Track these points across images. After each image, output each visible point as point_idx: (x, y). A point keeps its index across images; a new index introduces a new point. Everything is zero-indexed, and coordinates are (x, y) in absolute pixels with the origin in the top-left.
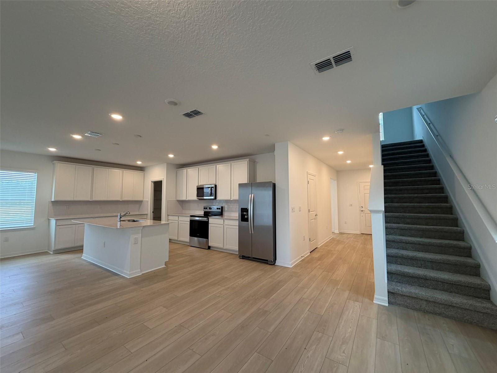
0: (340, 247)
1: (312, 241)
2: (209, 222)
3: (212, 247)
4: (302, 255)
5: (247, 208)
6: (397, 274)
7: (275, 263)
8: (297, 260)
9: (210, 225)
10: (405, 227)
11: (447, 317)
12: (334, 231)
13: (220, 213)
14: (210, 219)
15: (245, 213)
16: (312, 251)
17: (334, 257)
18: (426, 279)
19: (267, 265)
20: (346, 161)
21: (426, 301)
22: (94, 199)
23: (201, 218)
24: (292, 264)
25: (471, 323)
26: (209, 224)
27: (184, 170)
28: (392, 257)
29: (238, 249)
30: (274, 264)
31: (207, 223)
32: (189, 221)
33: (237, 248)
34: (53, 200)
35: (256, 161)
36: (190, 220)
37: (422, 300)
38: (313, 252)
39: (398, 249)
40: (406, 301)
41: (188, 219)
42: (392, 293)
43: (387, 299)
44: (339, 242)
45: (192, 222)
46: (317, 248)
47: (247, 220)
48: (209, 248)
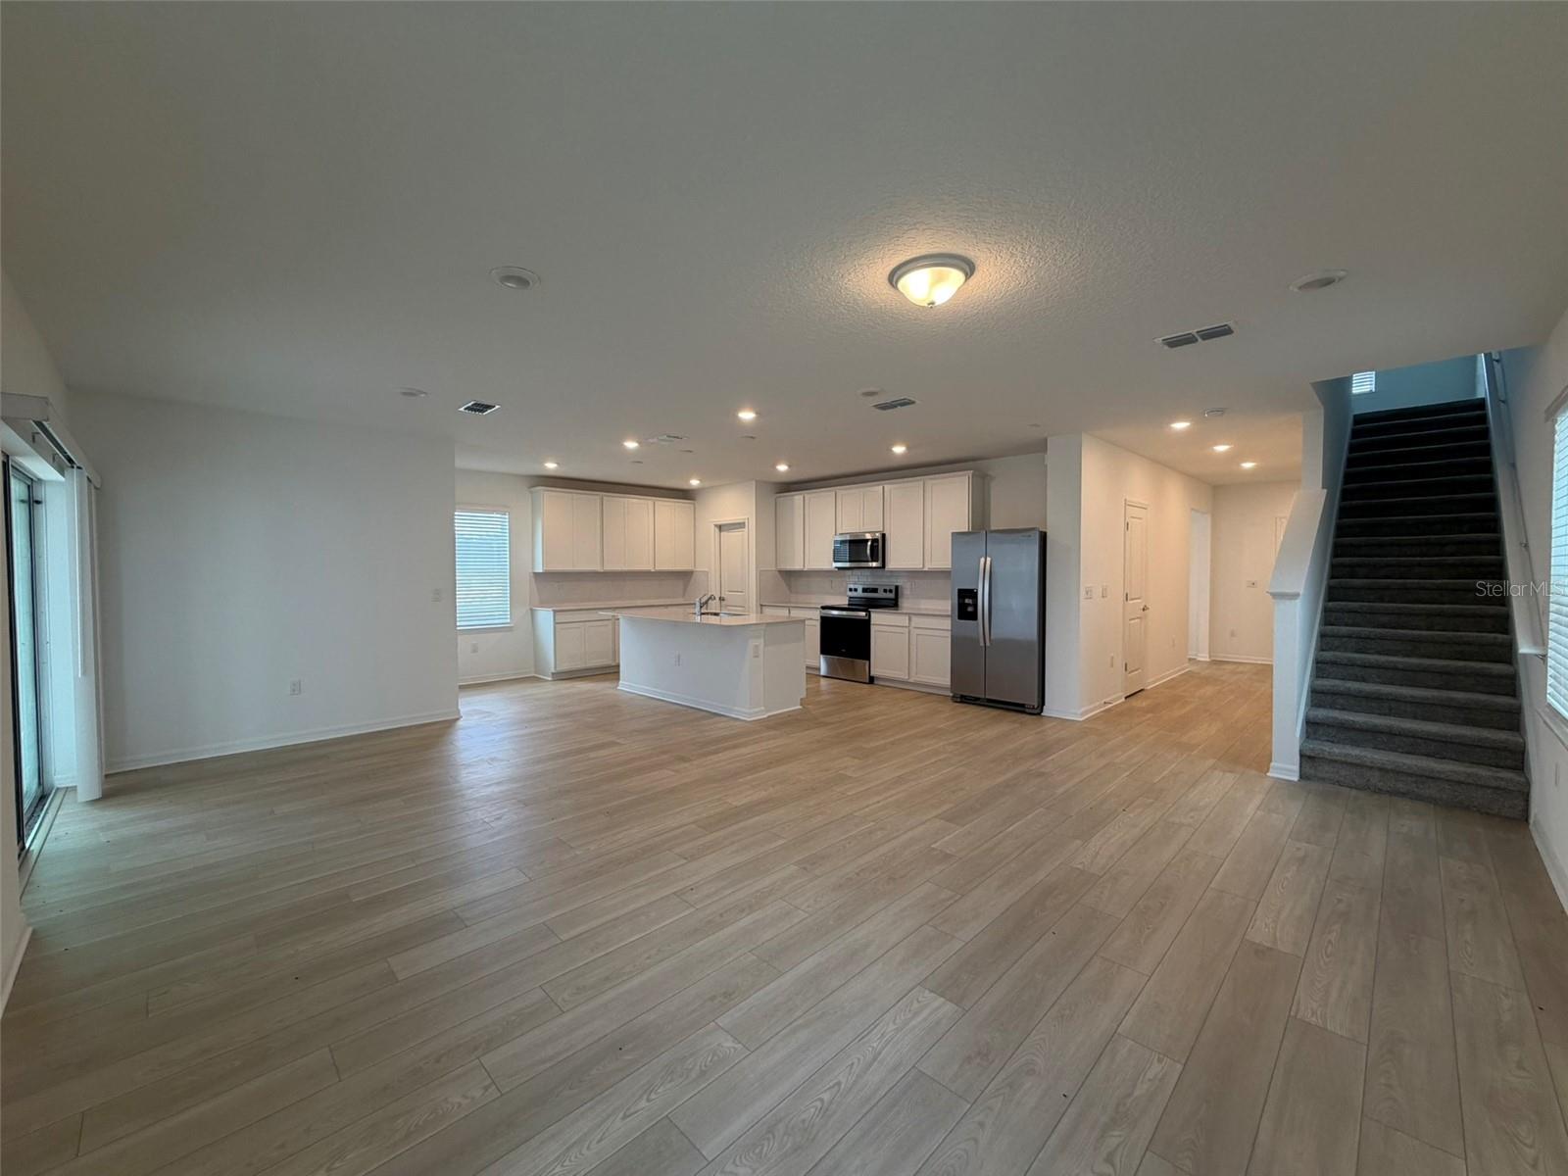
0: (1208, 690)
1: (1133, 671)
2: (872, 622)
3: (878, 678)
4: (1107, 700)
5: (973, 590)
6: (1328, 726)
7: (1042, 711)
8: (1092, 710)
9: (873, 629)
10: (1370, 632)
11: (1419, 798)
12: (1196, 655)
13: (892, 603)
14: (873, 615)
15: (967, 601)
16: (1129, 696)
17: (1188, 708)
18: (1391, 733)
19: (1024, 715)
20: (1238, 464)
21: (1380, 769)
22: (608, 568)
23: (844, 613)
24: (1082, 714)
25: (1467, 808)
26: (872, 627)
27: (796, 497)
28: (1323, 693)
29: (949, 683)
30: (1039, 714)
31: (865, 626)
32: (819, 618)
33: (946, 681)
34: (539, 569)
35: (990, 473)
36: (822, 618)
37: (1371, 768)
38: (1134, 697)
39: (1343, 679)
40: (1338, 772)
41: (817, 615)
42: (1310, 757)
43: (1296, 768)
44: (1207, 680)
45: (826, 622)
46: (1142, 690)
47: (973, 616)
48: (872, 680)
